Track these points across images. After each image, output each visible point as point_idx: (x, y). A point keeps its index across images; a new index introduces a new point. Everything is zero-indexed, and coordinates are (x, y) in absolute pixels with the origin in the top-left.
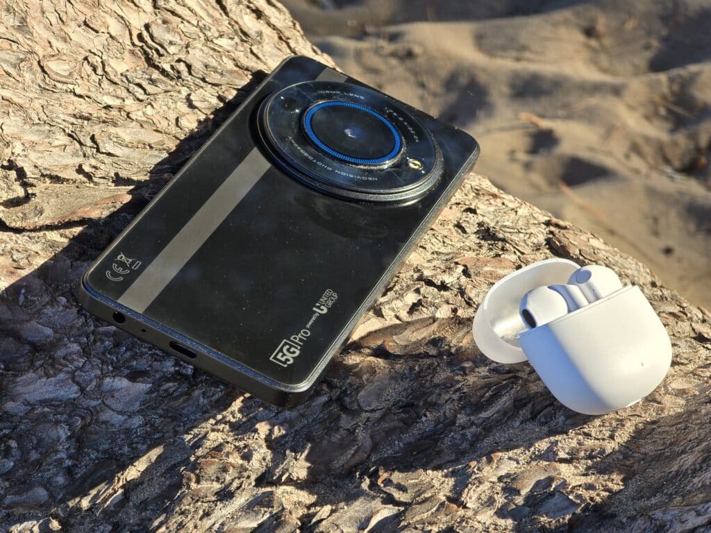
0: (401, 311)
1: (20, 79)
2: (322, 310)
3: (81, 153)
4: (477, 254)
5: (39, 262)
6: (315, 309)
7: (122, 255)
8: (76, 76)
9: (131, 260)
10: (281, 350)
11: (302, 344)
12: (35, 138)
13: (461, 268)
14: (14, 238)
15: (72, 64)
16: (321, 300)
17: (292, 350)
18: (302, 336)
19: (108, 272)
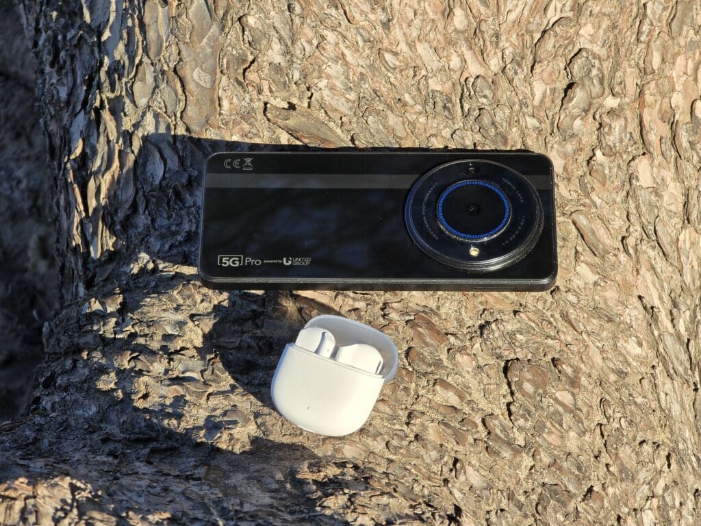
0: (346, 306)
2: (287, 262)
6: (285, 259)
7: (251, 159)
8: (397, 70)
9: (249, 164)
10: (231, 258)
11: (246, 264)
12: (339, 85)
13: (412, 318)
14: (263, 121)
15: (402, 64)
16: (297, 259)
17: (236, 262)
18: (254, 262)
19: (230, 160)
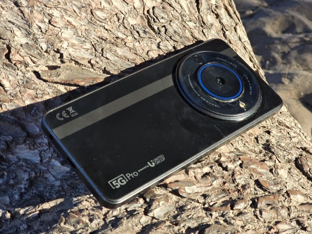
0: (199, 175)
1: (79, 15)
2: (152, 165)
3: (94, 54)
4: (256, 156)
5: (47, 97)
6: (149, 163)
7: (71, 108)
8: (108, 20)
9: (73, 111)
10: (117, 180)
11: (130, 179)
12: (75, 42)
13: (240, 162)
14: (42, 84)
15: (108, 15)
16: (155, 159)
17: (122, 181)
18: (133, 175)
19: (59, 114)
